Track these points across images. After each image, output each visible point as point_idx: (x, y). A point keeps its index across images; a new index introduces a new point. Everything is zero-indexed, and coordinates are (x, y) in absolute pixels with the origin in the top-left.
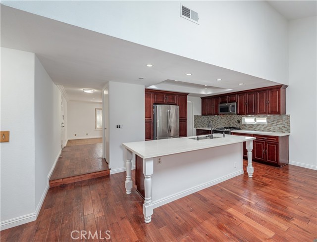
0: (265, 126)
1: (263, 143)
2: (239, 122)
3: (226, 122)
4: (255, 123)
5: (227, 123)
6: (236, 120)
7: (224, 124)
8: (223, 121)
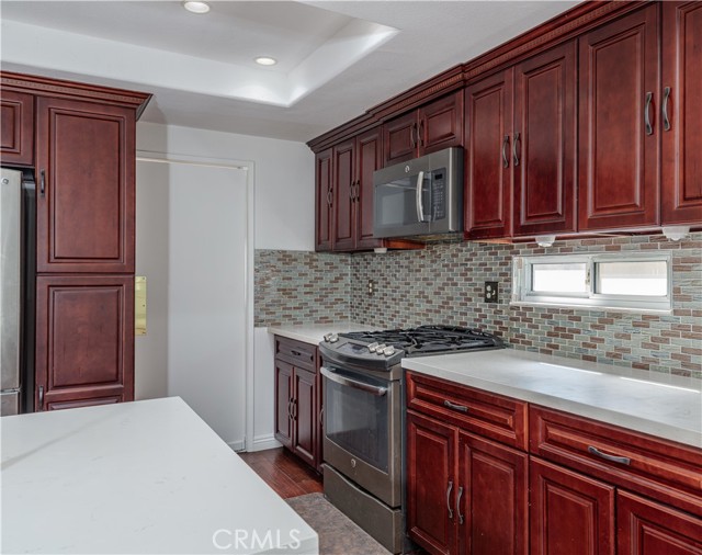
0: (655, 330)
1: (596, 496)
2: (494, 292)
3: (429, 292)
4: (592, 302)
5: (437, 302)
6: (479, 277)
7: (424, 306)
8: (418, 286)
